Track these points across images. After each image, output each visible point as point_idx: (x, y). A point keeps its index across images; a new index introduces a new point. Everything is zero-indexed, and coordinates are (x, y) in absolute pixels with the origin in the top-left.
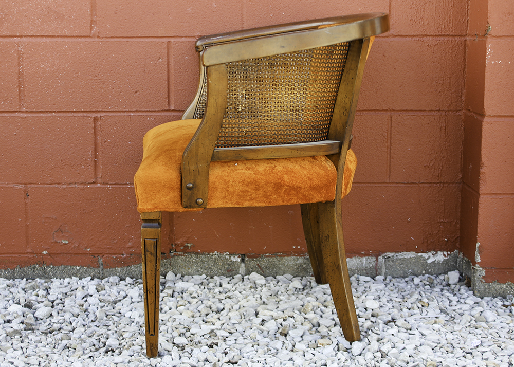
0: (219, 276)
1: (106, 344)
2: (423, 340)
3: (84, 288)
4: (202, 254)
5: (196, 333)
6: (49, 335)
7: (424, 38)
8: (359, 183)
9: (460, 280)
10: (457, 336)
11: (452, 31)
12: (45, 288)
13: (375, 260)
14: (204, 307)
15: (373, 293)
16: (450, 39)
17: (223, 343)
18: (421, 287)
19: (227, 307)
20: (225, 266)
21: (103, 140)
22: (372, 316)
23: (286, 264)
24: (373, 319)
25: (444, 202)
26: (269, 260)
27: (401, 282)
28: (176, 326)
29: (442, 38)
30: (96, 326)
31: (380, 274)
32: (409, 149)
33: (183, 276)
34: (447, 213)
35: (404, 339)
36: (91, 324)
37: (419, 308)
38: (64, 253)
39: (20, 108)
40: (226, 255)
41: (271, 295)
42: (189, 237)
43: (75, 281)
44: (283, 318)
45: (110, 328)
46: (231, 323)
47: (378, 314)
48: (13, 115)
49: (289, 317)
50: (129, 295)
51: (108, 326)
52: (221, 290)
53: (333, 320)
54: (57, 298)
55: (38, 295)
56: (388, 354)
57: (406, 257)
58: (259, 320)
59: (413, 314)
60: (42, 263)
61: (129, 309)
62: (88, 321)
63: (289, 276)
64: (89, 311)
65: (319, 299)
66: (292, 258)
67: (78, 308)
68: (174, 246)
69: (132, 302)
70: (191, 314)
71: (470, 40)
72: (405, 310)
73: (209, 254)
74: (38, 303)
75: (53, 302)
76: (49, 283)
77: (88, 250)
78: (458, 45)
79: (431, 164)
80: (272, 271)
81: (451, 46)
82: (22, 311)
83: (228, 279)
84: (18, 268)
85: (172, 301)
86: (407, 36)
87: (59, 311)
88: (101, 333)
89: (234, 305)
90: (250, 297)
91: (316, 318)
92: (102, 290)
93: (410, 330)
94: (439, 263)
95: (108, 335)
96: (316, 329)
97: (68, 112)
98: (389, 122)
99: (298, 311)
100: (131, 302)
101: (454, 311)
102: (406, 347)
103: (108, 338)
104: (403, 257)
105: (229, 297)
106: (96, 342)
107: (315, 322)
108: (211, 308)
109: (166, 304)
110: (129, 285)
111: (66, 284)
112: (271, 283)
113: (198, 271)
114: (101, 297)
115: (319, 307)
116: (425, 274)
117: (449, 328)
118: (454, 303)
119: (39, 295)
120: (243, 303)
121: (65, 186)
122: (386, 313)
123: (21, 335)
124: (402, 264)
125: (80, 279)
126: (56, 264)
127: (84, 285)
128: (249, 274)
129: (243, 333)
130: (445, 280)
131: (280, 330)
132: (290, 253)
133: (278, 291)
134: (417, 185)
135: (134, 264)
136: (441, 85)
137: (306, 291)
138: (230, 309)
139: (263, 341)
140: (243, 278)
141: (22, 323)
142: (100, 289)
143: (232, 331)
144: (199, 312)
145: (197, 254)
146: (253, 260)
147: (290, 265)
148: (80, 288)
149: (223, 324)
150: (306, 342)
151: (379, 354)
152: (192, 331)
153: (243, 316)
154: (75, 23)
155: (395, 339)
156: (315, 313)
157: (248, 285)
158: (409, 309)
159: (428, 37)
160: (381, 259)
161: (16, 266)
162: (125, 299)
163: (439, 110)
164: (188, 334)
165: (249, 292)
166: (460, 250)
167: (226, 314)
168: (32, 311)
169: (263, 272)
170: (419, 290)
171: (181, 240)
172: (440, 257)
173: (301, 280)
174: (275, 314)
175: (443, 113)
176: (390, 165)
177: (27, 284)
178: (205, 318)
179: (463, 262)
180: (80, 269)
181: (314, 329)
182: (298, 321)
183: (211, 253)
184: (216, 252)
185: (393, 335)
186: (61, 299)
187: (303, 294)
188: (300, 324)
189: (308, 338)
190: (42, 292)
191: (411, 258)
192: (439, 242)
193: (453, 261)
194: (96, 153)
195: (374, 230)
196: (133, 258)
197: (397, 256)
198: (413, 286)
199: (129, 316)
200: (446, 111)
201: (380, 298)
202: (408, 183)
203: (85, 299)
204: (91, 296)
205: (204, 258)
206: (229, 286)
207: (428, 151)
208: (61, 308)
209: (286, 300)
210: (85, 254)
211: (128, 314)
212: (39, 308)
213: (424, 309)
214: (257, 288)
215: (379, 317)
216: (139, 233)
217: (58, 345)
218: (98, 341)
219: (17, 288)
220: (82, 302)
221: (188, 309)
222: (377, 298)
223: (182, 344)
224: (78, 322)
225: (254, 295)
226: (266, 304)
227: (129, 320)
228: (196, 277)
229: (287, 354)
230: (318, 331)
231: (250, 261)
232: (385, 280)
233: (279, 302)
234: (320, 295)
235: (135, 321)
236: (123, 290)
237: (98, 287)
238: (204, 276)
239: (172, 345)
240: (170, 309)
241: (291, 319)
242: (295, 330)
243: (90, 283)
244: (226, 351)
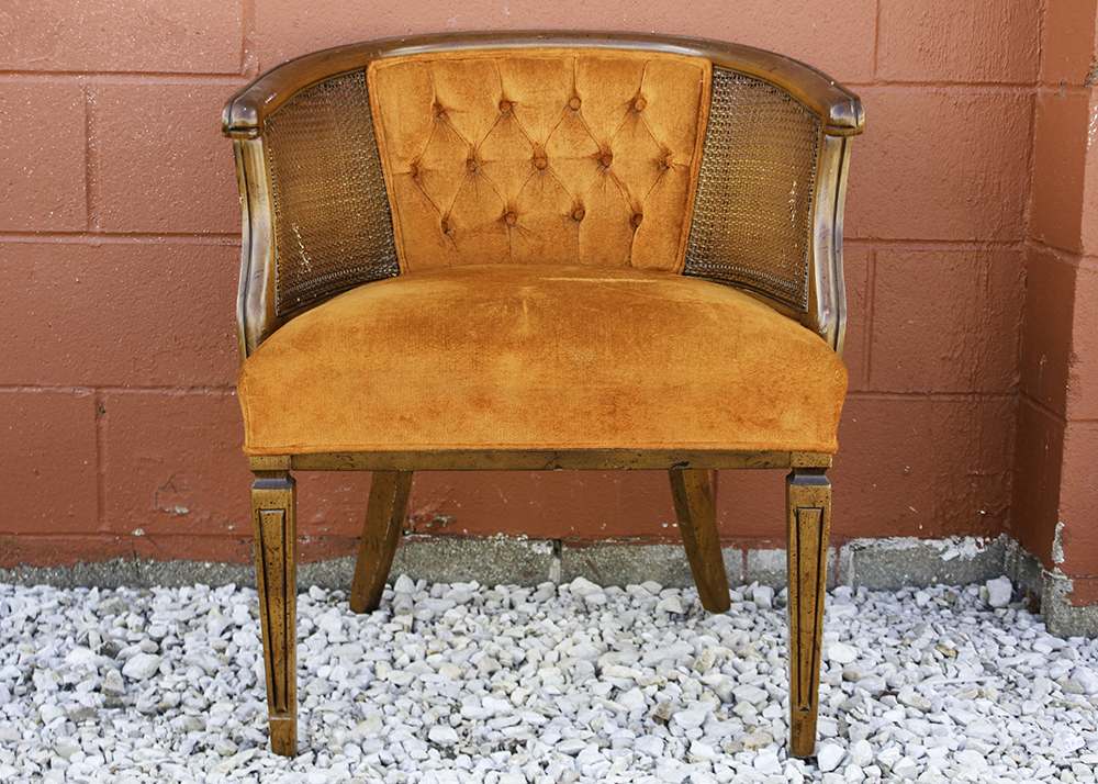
0: (506, 584)
2: (962, 737)
3: (224, 611)
4: (470, 538)
5: (474, 717)
6: (158, 718)
7: (948, 89)
9: (1014, 598)
10: (1031, 728)
11: (1007, 75)
12: (140, 611)
13: (833, 553)
14: (484, 658)
15: (835, 624)
16: (1002, 92)
17: (536, 741)
18: (934, 613)
19: (533, 656)
20: (520, 564)
22: (845, 679)
23: (647, 560)
24: (848, 687)
25: (981, 433)
26: (611, 551)
27: (890, 600)
28: (430, 700)
29: (985, 90)
30: (257, 698)
31: (844, 583)
32: (911, 322)
33: (430, 585)
34: (987, 456)
35: (923, 734)
36: (245, 694)
37: (937, 660)
38: (178, 534)
39: (88, 226)
40: (522, 541)
41: (622, 630)
42: (444, 503)
43: (203, 594)
44: (658, 684)
46: (545, 693)
47: (856, 675)
48: (74, 240)
49: (669, 680)
50: (320, 626)
52: (515, 618)
53: (763, 688)
54: (167, 634)
55: (125, 626)
56: (894, 770)
57: (898, 548)
58: (604, 689)
59: (927, 674)
60: (131, 555)
61: (324, 658)
62: (237, 686)
63: (654, 586)
64: (239, 662)
65: (726, 638)
66: (661, 547)
67: (214, 655)
68: (411, 521)
69: (329, 644)
70: (459, 672)
71: (1045, 95)
72: (911, 666)
73: (485, 538)
74: (129, 643)
75: (159, 641)
76: (148, 598)
77: (230, 528)
78: (1018, 104)
79: (956, 355)
80: (618, 574)
81: (1003, 106)
82: (95, 663)
83: (526, 592)
84: (81, 565)
85: (415, 642)
86: (912, 83)
87: (175, 663)
89: (547, 651)
90: (579, 635)
91: (727, 683)
93: (930, 711)
94: (966, 560)
96: (730, 709)
97: (192, 235)
98: (871, 264)
99: (686, 666)
100: (326, 643)
101: (1014, 667)
102: (929, 752)
104: (891, 548)
105: (534, 634)
106: (260, 737)
107: (725, 692)
108: (498, 659)
109: (401, 648)
110: (318, 604)
111: (184, 601)
112: (618, 601)
113: (462, 574)
115: (727, 659)
116: (938, 582)
117: (1010, 708)
118: (1009, 650)
119: (129, 625)
120: (565, 646)
121: (183, 393)
122: (871, 673)
123: (97, 720)
124: (890, 562)
125: (213, 588)
126: (161, 556)
127: (223, 604)
128: (570, 582)
129: (573, 716)
130: (981, 597)
131: (653, 711)
132: (656, 539)
133: (635, 621)
134: (925, 398)
135: (327, 558)
136: (980, 188)
137: (693, 621)
138: (539, 661)
139: (622, 736)
140: (557, 590)
141: (97, 690)
142: (257, 612)
143: (552, 712)
144: (475, 667)
145: (461, 537)
146: (579, 552)
147: (655, 562)
148: (215, 610)
149: (529, 696)
150: (714, 739)
151: (875, 770)
152: (465, 711)
153: (568, 677)
154: (208, 45)
155: (903, 735)
156: (721, 673)
157: (569, 606)
158: (918, 663)
159: (956, 87)
160: (846, 551)
161: (76, 560)
162: (313, 637)
163: (975, 242)
164: (456, 718)
165: (574, 622)
166: (1012, 535)
167: (533, 672)
168: (117, 662)
169: (599, 576)
170: (929, 619)
171: (427, 508)
172: (970, 548)
173: (680, 594)
174: (637, 673)
175: (984, 248)
176: (870, 356)
177: (101, 600)
178: (487, 682)
179: (1017, 559)
180: (212, 567)
181: (725, 708)
182: (689, 691)
183: (490, 537)
184: (500, 534)
185: (895, 723)
186: (176, 635)
187: (687, 628)
188: (695, 696)
189: (717, 729)
190: (134, 620)
191: (908, 549)
192: (968, 517)
193: (995, 556)
196: (325, 546)
197: (879, 545)
198: (916, 610)
199: (326, 676)
200: (990, 243)
201: (851, 637)
202: (906, 394)
203: (227, 635)
205: (475, 546)
206: (530, 609)
207: (951, 327)
208: (178, 657)
209: (657, 642)
210: (224, 536)
211: (324, 672)
212: (132, 656)
213: (950, 663)
214: (588, 613)
215: (859, 683)
216: (339, 493)
217: (180, 742)
219: (81, 608)
220: (222, 643)
221: (450, 661)
222: (846, 636)
223: (447, 742)
224: (216, 690)
225: (586, 630)
226: (615, 650)
227: (326, 684)
228: (459, 587)
229: (677, 768)
230: (735, 714)
231: (572, 554)
232: (854, 594)
233: (640, 646)
234: (725, 631)
235: (341, 689)
236: (307, 617)
237: (252, 609)
238: (474, 584)
239: (426, 744)
240: (412, 661)
241: (674, 685)
242: (687, 711)
243: (234, 599)
244: (544, 759)
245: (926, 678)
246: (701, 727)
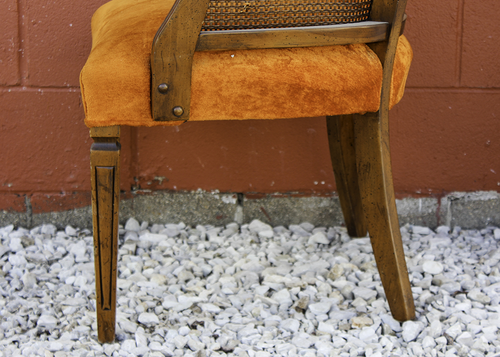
0: (204, 225)
1: (38, 323)
3: (4, 242)
4: (179, 192)
5: (171, 308)
8: (414, 87)
13: (436, 202)
14: (183, 270)
15: (433, 251)
17: (212, 322)
19: (217, 270)
20: (214, 211)
21: (30, 20)
22: (433, 284)
23: (304, 208)
24: (434, 289)
26: (278, 201)
27: (476, 235)
28: (142, 298)
30: (22, 297)
31: (444, 224)
32: (490, 37)
33: (150, 225)
35: (481, 318)
36: (14, 294)
40: (215, 194)
41: (282, 253)
42: (160, 168)
44: (300, 286)
45: (43, 300)
46: (222, 293)
47: (441, 281)
49: (309, 284)
50: (70, 252)
51: (40, 297)
52: (208, 246)
53: (375, 289)
56: (457, 340)
57: (482, 198)
58: (262, 290)
59: (493, 281)
61: (71, 272)
62: (9, 290)
63: (308, 225)
64: (12, 275)
65: (354, 259)
66: (313, 198)
68: (137, 180)
69: (76, 263)
70: (163, 280)
72: (481, 276)
73: (189, 192)
77: (9, 185)
80: (283, 218)
83: (218, 229)
85: (135, 261)
88: (29, 307)
89: (227, 267)
90: (251, 256)
91: (349, 286)
92: (31, 244)
93: (490, 304)
95: (40, 309)
96: (350, 303)
99: (323, 276)
100: (73, 261)
102: (483, 330)
103: (39, 315)
104: (477, 199)
105: (220, 256)
106: (22, 321)
107: (347, 292)
108: (192, 271)
109: (126, 265)
110: (71, 238)
112: (282, 235)
113: (173, 218)
114: (30, 255)
115: (352, 271)
120: (240, 263)
122: (452, 280)
124: (477, 209)
127: (4, 238)
128: (249, 223)
129: (240, 308)
131: (296, 304)
132: (309, 192)
133: (292, 248)
135: (78, 207)
137: (333, 248)
138: (221, 273)
139: (271, 319)
140: (240, 229)
142: (27, 243)
143: (225, 304)
144: (176, 276)
145: (172, 191)
146: (255, 202)
147: (310, 209)
149: (211, 295)
150: (335, 321)
151: (443, 340)
152: (166, 304)
153: (240, 284)
155: (467, 318)
156: (347, 280)
157: (247, 238)
158: (488, 275)
160: (445, 201)
162: (64, 259)
164: (159, 309)
165: (248, 248)
167: (216, 280)
169: (270, 219)
171: (148, 171)
173: (326, 231)
174: (288, 280)
176: (461, 62)
178: (184, 287)
181: (346, 303)
182: (322, 291)
183: (193, 192)
184: (200, 190)
185: (463, 311)
187: (328, 252)
188: (325, 294)
189: (337, 315)
191: (489, 200)
194: (20, 41)
195: (435, 158)
196: (76, 198)
197: (469, 197)
198: (493, 242)
199: (71, 282)
201: (443, 258)
202: (487, 88)
203: (5, 258)
204: (14, 253)
205: (182, 198)
206: (219, 240)
209: (304, 261)
210: (5, 192)
211: (70, 280)
214: (260, 243)
215: (442, 286)
218: (25, 318)
221: (159, 273)
222: (440, 258)
223: (151, 323)
225: (256, 254)
226: (275, 266)
227: (71, 288)
228: (171, 226)
229: (307, 338)
230: (352, 306)
231: (250, 204)
232: (450, 232)
233: (293, 263)
234: (354, 254)
235: (81, 290)
236: (62, 245)
237: (24, 241)
238: (182, 225)
239: (136, 324)
240: (132, 272)
241: (312, 288)
242: (318, 304)
243: (12, 235)
244: (216, 333)
245: (491, 284)
246: (328, 314)
